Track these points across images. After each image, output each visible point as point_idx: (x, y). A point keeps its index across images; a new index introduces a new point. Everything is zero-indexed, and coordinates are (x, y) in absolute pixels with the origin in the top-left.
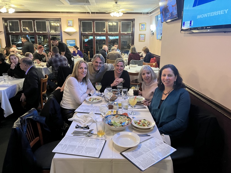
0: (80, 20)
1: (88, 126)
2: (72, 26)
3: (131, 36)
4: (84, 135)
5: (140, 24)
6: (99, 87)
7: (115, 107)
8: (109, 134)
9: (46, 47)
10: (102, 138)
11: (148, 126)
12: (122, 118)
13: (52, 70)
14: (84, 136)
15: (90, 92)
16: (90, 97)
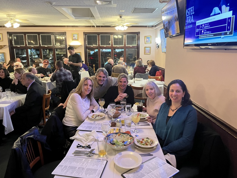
0: (85, 34)
1: (89, 145)
2: (77, 40)
3: (136, 49)
4: (85, 155)
5: (145, 37)
6: (102, 103)
7: (118, 124)
8: (111, 154)
9: (51, 60)
10: (103, 158)
11: (150, 145)
12: (124, 137)
13: (56, 84)
14: (85, 157)
15: (94, 108)
16: (94, 113)
